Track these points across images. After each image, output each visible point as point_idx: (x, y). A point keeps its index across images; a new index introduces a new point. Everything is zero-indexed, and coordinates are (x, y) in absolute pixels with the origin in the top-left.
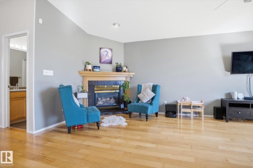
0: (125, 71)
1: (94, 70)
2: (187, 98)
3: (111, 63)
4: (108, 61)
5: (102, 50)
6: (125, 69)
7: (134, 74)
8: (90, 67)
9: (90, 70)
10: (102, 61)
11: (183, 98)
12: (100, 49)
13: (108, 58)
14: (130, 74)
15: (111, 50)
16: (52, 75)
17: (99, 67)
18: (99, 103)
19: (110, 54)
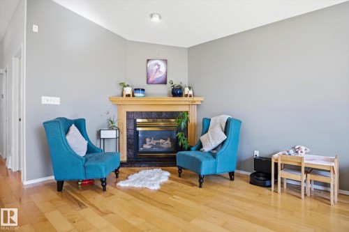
0: (186, 96)
1: (135, 94)
2: (303, 148)
3: (165, 83)
4: (161, 80)
5: (150, 63)
6: (187, 91)
7: (202, 99)
8: (128, 91)
9: (128, 96)
10: (151, 80)
11: (294, 148)
12: (148, 60)
13: (159, 75)
14: (195, 99)
15: (166, 61)
16: (58, 103)
17: (143, 90)
18: (145, 146)
19: (163, 69)
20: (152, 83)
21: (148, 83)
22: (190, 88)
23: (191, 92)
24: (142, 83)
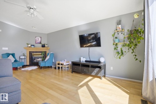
5: (36, 38)
6: (46, 46)
8: (29, 45)
9: (30, 47)
10: (36, 42)
14: (48, 48)
15: (41, 37)
16: (7, 49)
17: (34, 45)
18: (35, 61)
19: (40, 39)
20: (37, 43)
21: (36, 43)
22: (47, 45)
23: (47, 46)
24: (34, 43)
